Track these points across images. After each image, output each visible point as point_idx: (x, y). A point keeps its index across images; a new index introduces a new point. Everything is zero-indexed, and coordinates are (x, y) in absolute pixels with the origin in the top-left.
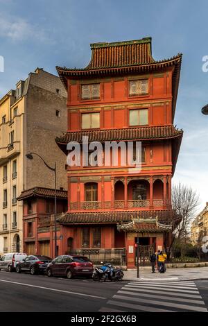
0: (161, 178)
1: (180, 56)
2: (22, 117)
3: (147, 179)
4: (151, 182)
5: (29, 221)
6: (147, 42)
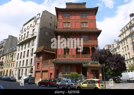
0: (94, 47)
1: (98, 7)
2: (38, 24)
3: (89, 47)
4: (90, 48)
5: (38, 62)
6: (85, 4)
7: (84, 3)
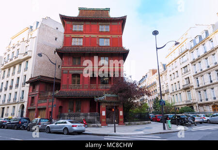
1: (126, 16)
2: (35, 38)
5: (32, 96)
6: (108, 10)
7: (106, 9)
